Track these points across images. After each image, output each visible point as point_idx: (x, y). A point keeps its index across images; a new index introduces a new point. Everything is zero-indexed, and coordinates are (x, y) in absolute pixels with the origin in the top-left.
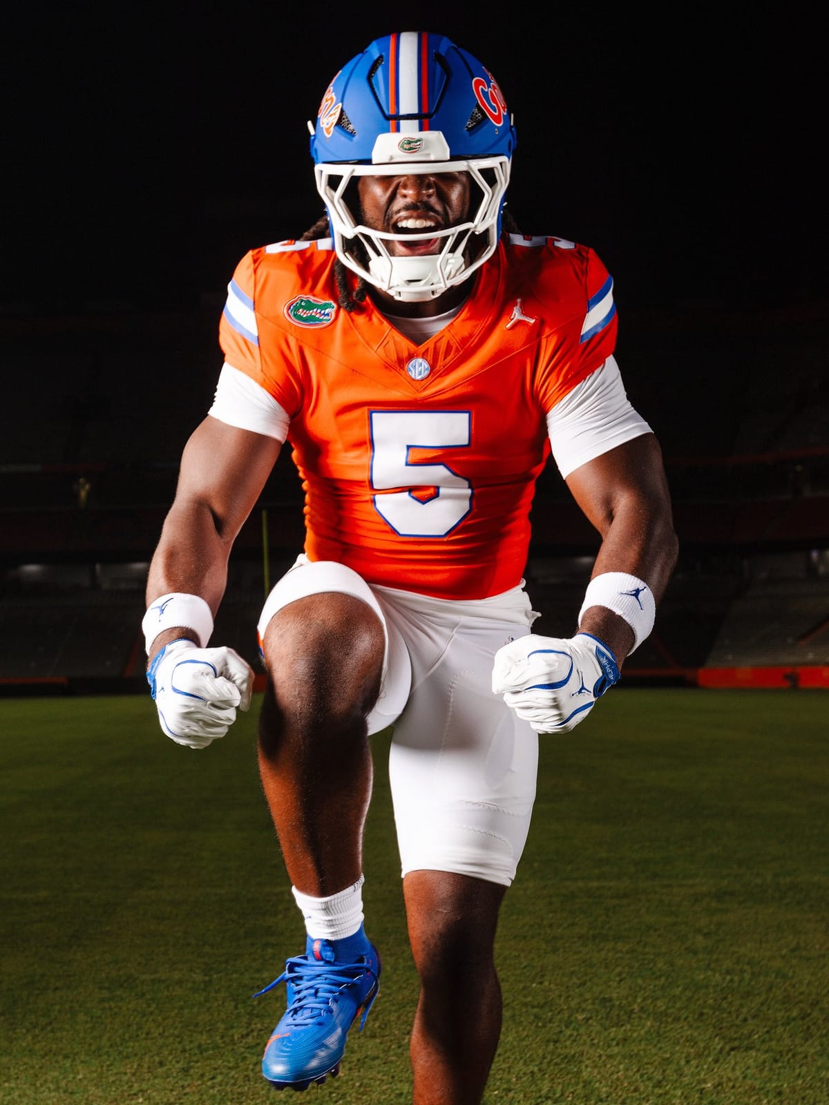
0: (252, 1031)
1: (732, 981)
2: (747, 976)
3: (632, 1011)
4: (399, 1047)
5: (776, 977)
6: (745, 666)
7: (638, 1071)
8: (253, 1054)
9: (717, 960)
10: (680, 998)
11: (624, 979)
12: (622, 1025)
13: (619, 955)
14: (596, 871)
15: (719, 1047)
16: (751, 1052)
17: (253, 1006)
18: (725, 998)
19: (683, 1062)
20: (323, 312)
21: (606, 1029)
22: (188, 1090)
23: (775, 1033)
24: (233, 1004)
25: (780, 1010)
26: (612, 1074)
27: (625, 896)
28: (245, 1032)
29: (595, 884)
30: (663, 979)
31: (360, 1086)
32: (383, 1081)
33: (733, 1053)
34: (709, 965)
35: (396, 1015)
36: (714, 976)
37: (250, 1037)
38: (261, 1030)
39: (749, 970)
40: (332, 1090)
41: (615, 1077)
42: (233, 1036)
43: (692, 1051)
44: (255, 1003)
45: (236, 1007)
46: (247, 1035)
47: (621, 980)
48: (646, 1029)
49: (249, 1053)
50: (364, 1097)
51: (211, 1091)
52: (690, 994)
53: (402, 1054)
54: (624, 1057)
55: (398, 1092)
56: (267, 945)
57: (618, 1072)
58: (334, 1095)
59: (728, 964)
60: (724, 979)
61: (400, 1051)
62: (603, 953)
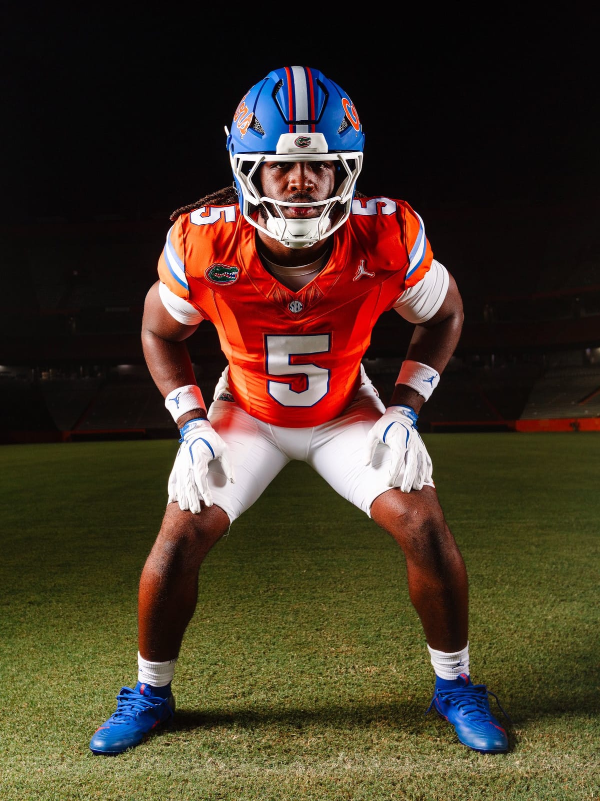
0: (270, 589)
1: (556, 567)
2: (566, 566)
3: (496, 581)
4: (358, 597)
5: (585, 566)
6: (545, 418)
7: (504, 610)
8: (272, 600)
9: (546, 558)
10: (525, 575)
11: (489, 566)
12: (491, 588)
13: (484, 555)
14: (465, 516)
15: (553, 599)
16: (574, 602)
17: (269, 577)
18: (554, 576)
19: (531, 606)
20: (230, 274)
21: (481, 590)
22: (235, 617)
23: (588, 593)
24: (257, 576)
25: (590, 582)
26: (488, 611)
27: (484, 527)
28: (266, 590)
29: (464, 522)
30: (513, 566)
31: (337, 615)
32: (350, 612)
33: (562, 603)
34: (541, 560)
35: (354, 582)
36: (545, 565)
37: (269, 592)
38: (275, 589)
39: (567, 563)
40: (321, 617)
41: (490, 612)
42: (259, 591)
43: (537, 600)
44: (271, 576)
45: (259, 578)
46: (267, 591)
47: (487, 567)
48: (506, 590)
49: (270, 600)
50: (340, 620)
51: (249, 617)
52: (532, 574)
53: (360, 600)
54: (494, 603)
55: (359, 618)
56: (274, 549)
57: (491, 610)
58: (321, 619)
59: (552, 559)
60: (552, 567)
61: (358, 598)
62: (475, 554)
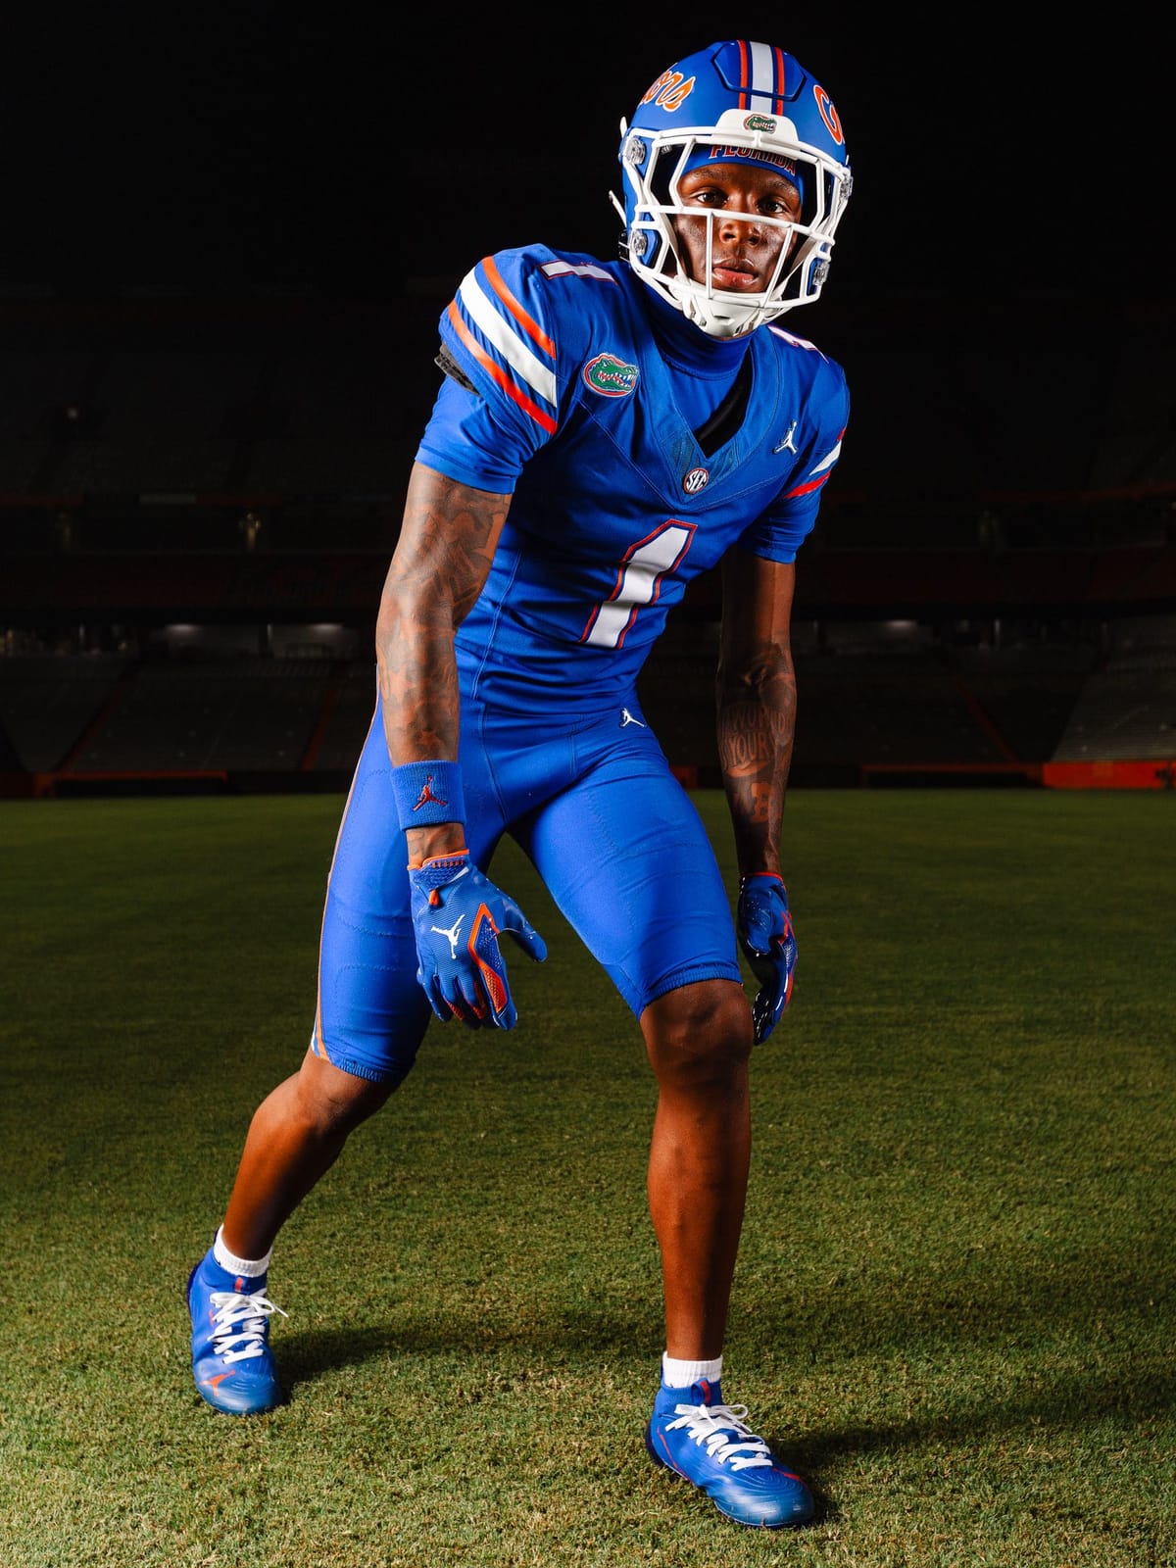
0: (394, 1180)
1: (1030, 1124)
2: (1051, 1119)
3: (894, 1158)
4: (583, 1198)
5: (1090, 1119)
6: (1104, 761)
7: (890, 1228)
8: (391, 1207)
9: (1015, 1099)
10: (959, 1143)
11: (891, 1119)
12: (878, 1174)
13: (888, 1092)
14: (875, 995)
15: (1001, 1201)
16: (1043, 1208)
17: (400, 1150)
18: (1019, 1144)
19: (952, 1218)
21: (856, 1179)
22: (295, 1251)
23: (1078, 1185)
24: (375, 1147)
25: (1089, 1159)
26: (856, 1231)
27: (907, 1023)
28: (383, 1182)
29: (869, 1010)
30: (940, 1120)
31: (523, 1245)
32: (554, 1238)
33: (1019, 1208)
34: (1003, 1105)
35: (584, 1161)
36: (1008, 1118)
37: (390, 1189)
38: (407, 1179)
39: (1055, 1111)
40: (486, 1250)
41: (859, 1234)
42: (367, 1186)
43: (965, 1205)
44: (404, 1147)
45: (378, 1152)
46: (387, 1185)
47: (885, 1122)
48: (908, 1178)
49: (385, 1207)
50: (525, 1258)
51: (326, 1252)
52: (974, 1138)
53: (586, 1207)
54: (874, 1212)
55: (571, 1251)
56: (433, 1079)
57: (863, 1230)
58: (487, 1256)
59: (1028, 1103)
60: (1021, 1121)
61: (583, 1203)
62: (867, 1090)
